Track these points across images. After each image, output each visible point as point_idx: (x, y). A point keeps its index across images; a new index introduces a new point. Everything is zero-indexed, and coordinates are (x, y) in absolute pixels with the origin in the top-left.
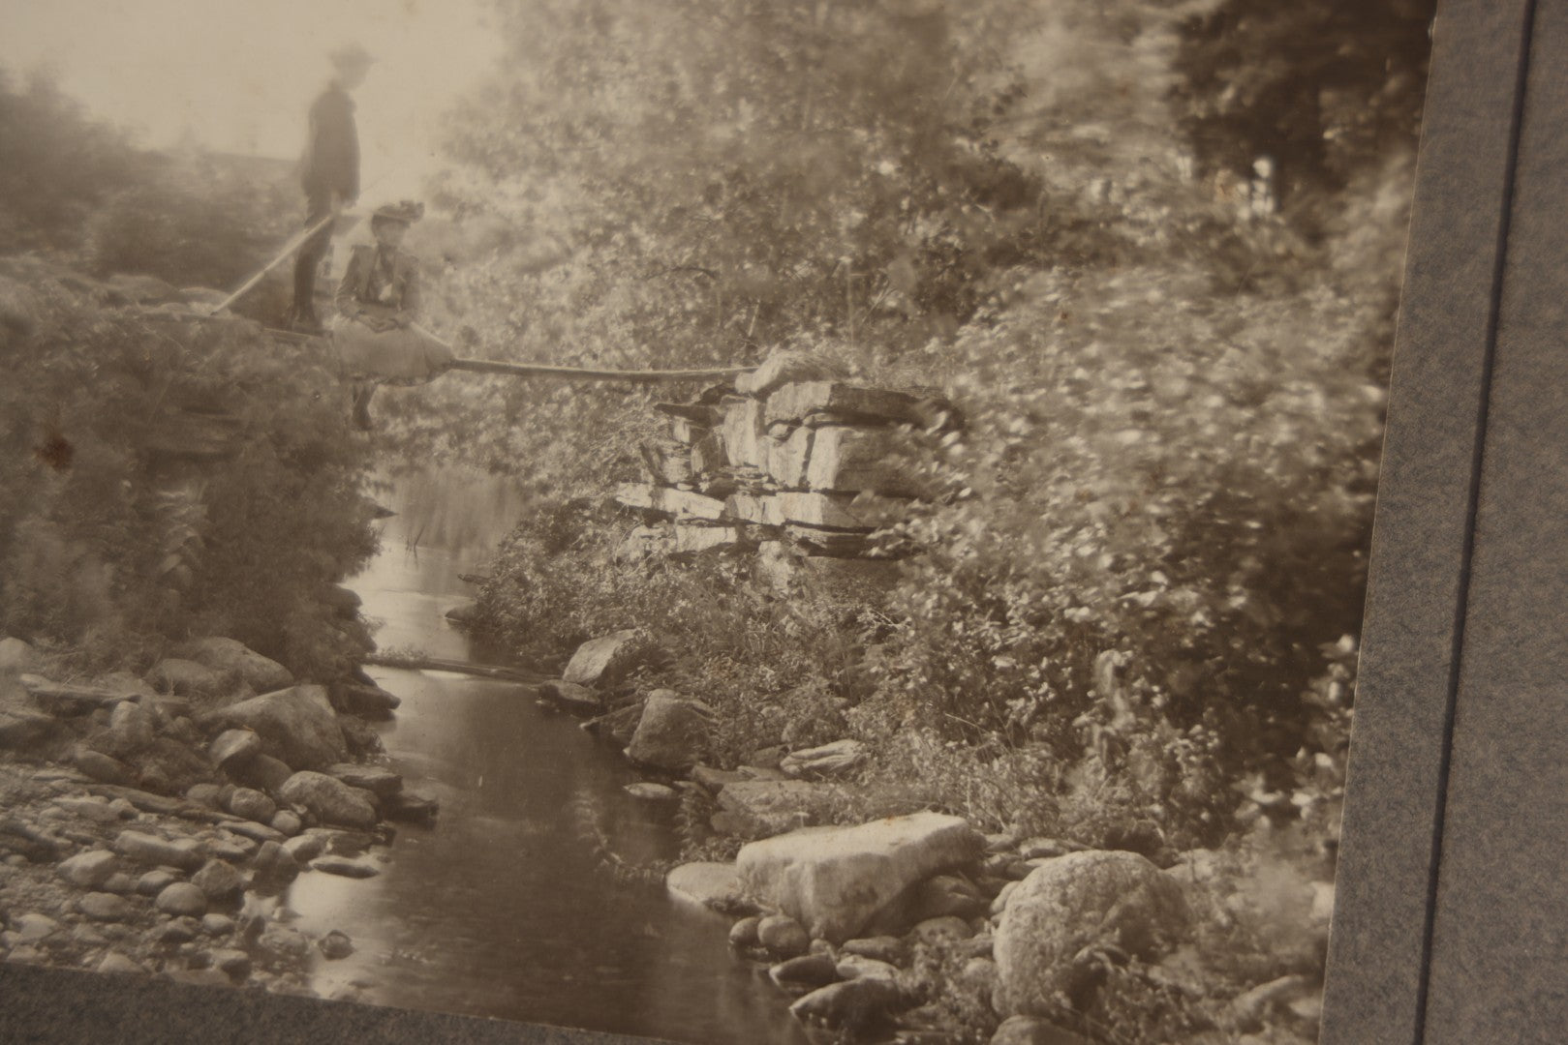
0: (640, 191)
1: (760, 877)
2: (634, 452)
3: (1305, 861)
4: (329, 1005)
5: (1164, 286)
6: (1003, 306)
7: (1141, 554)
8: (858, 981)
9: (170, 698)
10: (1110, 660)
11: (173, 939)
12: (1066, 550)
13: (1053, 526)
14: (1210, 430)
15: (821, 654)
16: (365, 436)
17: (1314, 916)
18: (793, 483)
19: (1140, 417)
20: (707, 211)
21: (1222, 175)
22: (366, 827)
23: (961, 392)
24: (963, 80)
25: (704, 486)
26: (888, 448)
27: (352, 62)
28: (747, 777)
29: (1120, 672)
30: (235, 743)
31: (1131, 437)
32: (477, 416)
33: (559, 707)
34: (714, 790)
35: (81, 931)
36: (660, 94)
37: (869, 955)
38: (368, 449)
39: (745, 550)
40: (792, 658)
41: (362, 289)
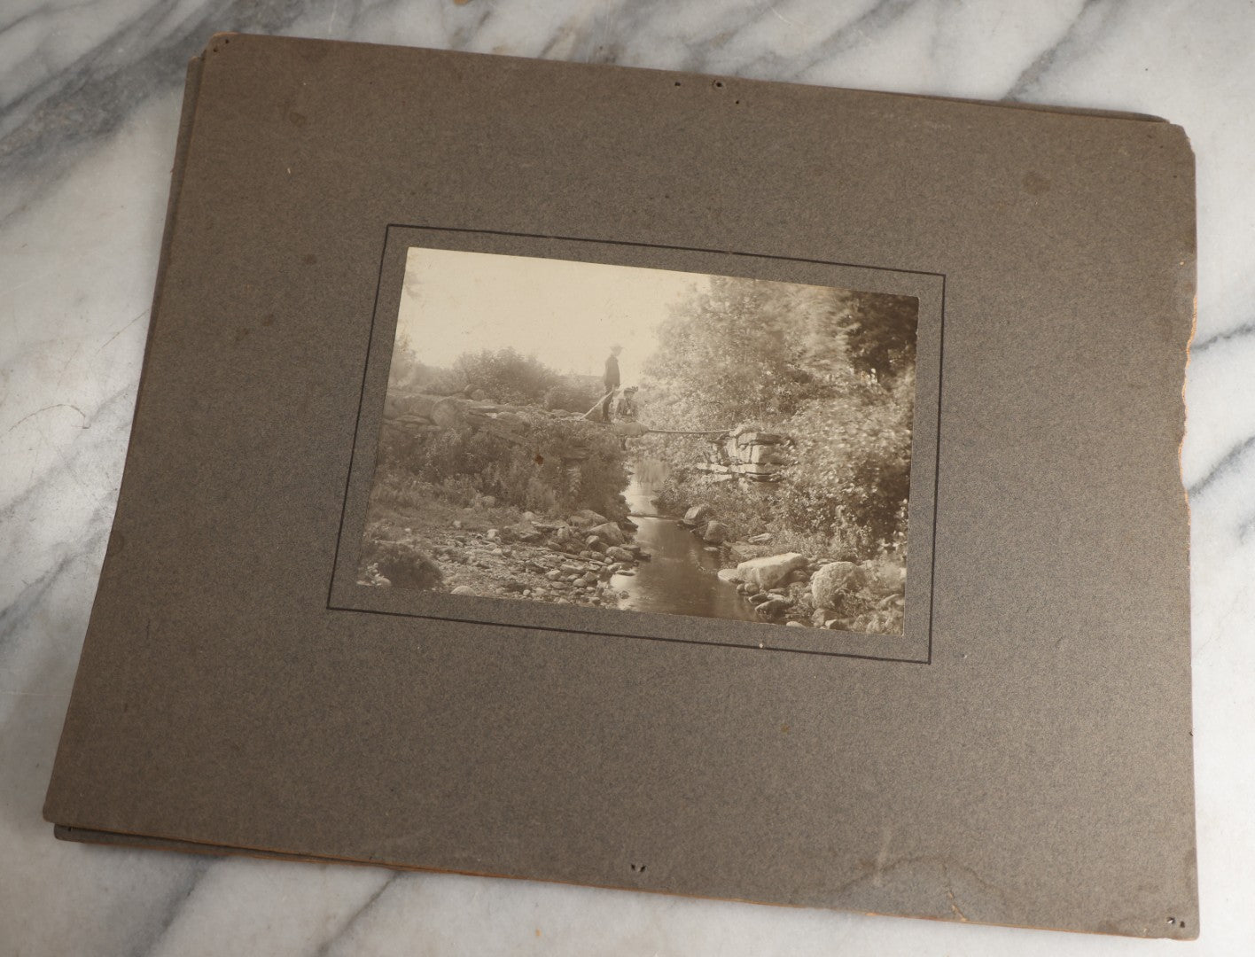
0: (699, 382)
1: (744, 573)
2: (701, 454)
3: (898, 562)
4: (624, 612)
5: (848, 404)
6: (804, 410)
7: (847, 478)
8: (774, 600)
9: (573, 527)
10: (840, 508)
11: (578, 594)
12: (826, 478)
13: (821, 471)
14: (864, 443)
15: (758, 509)
16: (624, 452)
17: (901, 577)
18: (747, 461)
19: (844, 440)
20: (719, 386)
21: (862, 373)
22: (632, 562)
23: (793, 434)
24: (789, 348)
25: (722, 463)
26: (774, 451)
27: (617, 349)
28: (739, 544)
29: (843, 511)
30: (592, 539)
31: (842, 446)
32: (656, 446)
33: (684, 526)
34: (730, 548)
35: (553, 592)
36: (705, 355)
37: (777, 593)
38: (626, 456)
39: (734, 480)
40: (750, 511)
41: (622, 411)
